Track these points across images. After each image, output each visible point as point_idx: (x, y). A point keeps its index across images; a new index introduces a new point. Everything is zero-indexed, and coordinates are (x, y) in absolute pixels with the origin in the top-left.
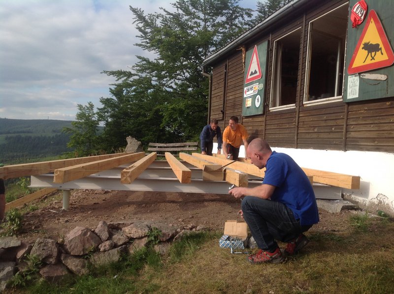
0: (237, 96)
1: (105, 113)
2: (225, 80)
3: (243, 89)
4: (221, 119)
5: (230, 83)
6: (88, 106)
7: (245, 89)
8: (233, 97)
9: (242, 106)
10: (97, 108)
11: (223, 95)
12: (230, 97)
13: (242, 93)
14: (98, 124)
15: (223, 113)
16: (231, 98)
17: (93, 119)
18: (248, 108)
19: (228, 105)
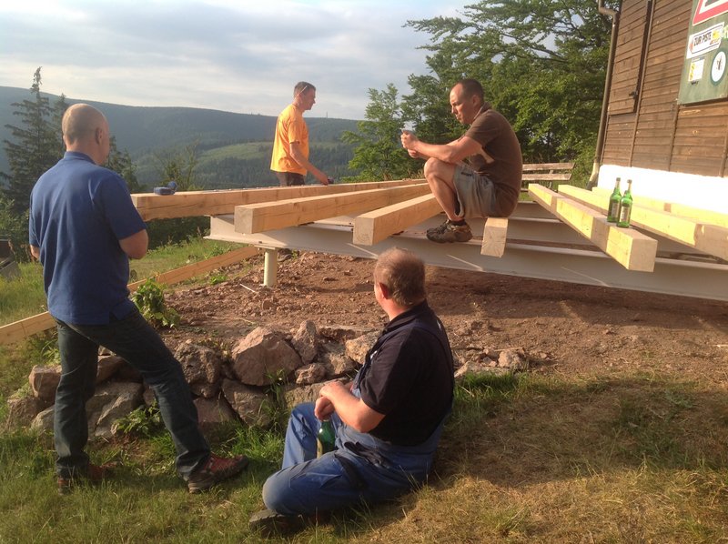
0: (671, 56)
1: (416, 105)
2: (648, 20)
3: (686, 38)
4: (630, 111)
5: (658, 27)
6: (387, 91)
7: (691, 38)
8: (663, 59)
9: (679, 79)
10: (403, 96)
11: (640, 56)
12: (656, 59)
13: (684, 49)
14: (403, 127)
15: (636, 98)
16: (657, 61)
17: (395, 116)
18: (693, 83)
19: (649, 79)
